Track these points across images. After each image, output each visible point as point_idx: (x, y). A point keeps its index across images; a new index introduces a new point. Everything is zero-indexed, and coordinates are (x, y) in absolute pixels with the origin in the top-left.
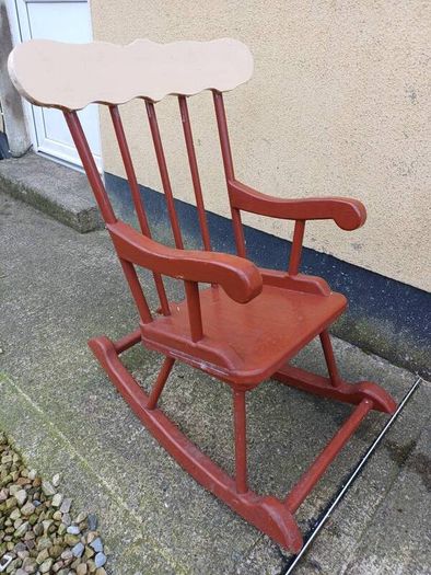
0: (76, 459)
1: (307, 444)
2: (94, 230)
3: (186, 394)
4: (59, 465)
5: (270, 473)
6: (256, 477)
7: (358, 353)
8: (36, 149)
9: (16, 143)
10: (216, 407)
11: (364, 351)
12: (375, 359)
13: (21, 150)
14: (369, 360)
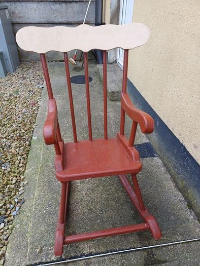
0: (36, 180)
4: (31, 179)
7: (184, 205)
8: (118, 61)
9: (111, 58)
11: (188, 205)
12: (191, 213)
13: (112, 61)
14: (186, 211)
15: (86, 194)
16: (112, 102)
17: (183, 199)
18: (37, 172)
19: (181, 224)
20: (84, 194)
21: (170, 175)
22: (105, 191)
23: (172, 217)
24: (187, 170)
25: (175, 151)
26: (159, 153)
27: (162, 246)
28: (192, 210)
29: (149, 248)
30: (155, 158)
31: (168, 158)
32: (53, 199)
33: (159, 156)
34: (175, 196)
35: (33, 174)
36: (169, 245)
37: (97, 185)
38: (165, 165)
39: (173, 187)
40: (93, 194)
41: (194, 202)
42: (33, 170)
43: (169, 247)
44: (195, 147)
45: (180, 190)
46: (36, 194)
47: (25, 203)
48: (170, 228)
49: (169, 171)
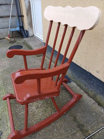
0: (6, 115)
1: (65, 130)
2: (40, 56)
3: (40, 105)
4: (2, 116)
5: (50, 136)
6: (45, 136)
7: (96, 105)
8: (35, 35)
9: (30, 34)
10: (45, 111)
11: (98, 105)
12: (101, 108)
13: (32, 35)
14: (99, 108)
15: (42, 115)
16: (38, 57)
17: (94, 102)
18: (6, 109)
19: (99, 116)
20: (41, 115)
21: (83, 90)
22: (53, 109)
23: (94, 114)
24: (94, 86)
25: (84, 77)
26: (74, 80)
27: (96, 133)
28: (101, 107)
29: (90, 137)
30: (72, 83)
31: (80, 81)
32: (22, 125)
33: (74, 81)
34: (90, 101)
35: (3, 112)
36: (99, 131)
37: (47, 107)
38: (78, 86)
39: (87, 97)
40: (46, 113)
41: (102, 102)
42: (2, 109)
43: (99, 132)
44: (98, 72)
45: (91, 97)
46: (9, 125)
47: (3, 134)
48: (95, 121)
49: (82, 88)
